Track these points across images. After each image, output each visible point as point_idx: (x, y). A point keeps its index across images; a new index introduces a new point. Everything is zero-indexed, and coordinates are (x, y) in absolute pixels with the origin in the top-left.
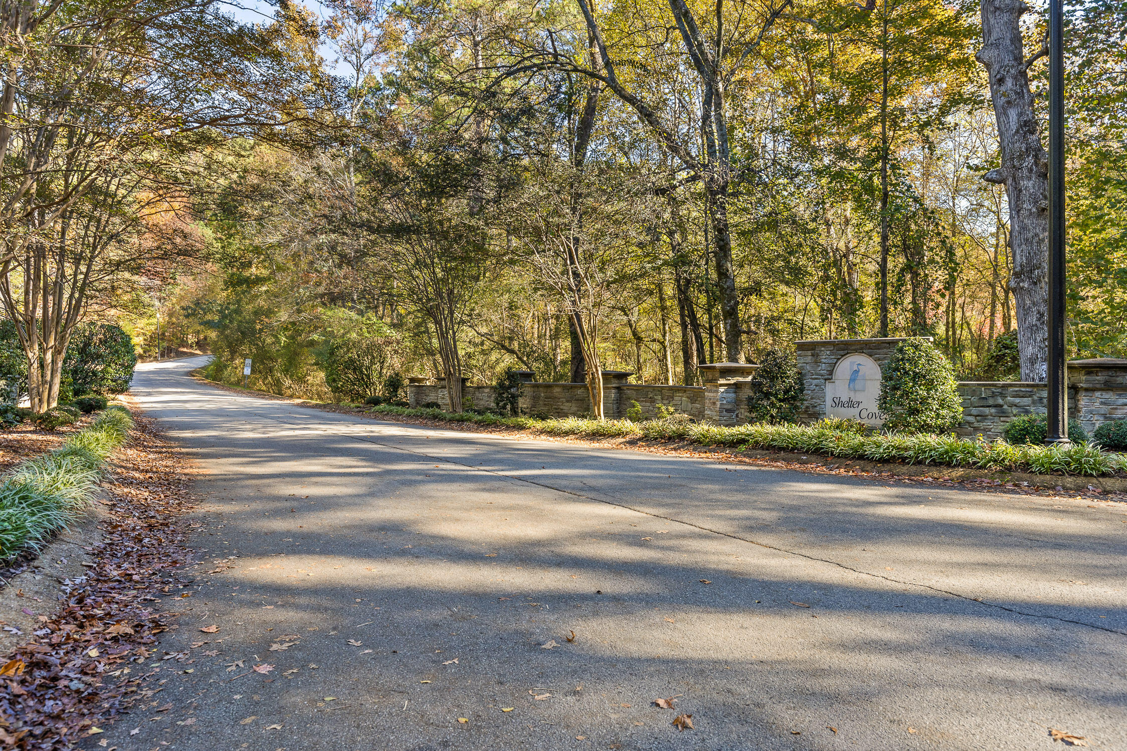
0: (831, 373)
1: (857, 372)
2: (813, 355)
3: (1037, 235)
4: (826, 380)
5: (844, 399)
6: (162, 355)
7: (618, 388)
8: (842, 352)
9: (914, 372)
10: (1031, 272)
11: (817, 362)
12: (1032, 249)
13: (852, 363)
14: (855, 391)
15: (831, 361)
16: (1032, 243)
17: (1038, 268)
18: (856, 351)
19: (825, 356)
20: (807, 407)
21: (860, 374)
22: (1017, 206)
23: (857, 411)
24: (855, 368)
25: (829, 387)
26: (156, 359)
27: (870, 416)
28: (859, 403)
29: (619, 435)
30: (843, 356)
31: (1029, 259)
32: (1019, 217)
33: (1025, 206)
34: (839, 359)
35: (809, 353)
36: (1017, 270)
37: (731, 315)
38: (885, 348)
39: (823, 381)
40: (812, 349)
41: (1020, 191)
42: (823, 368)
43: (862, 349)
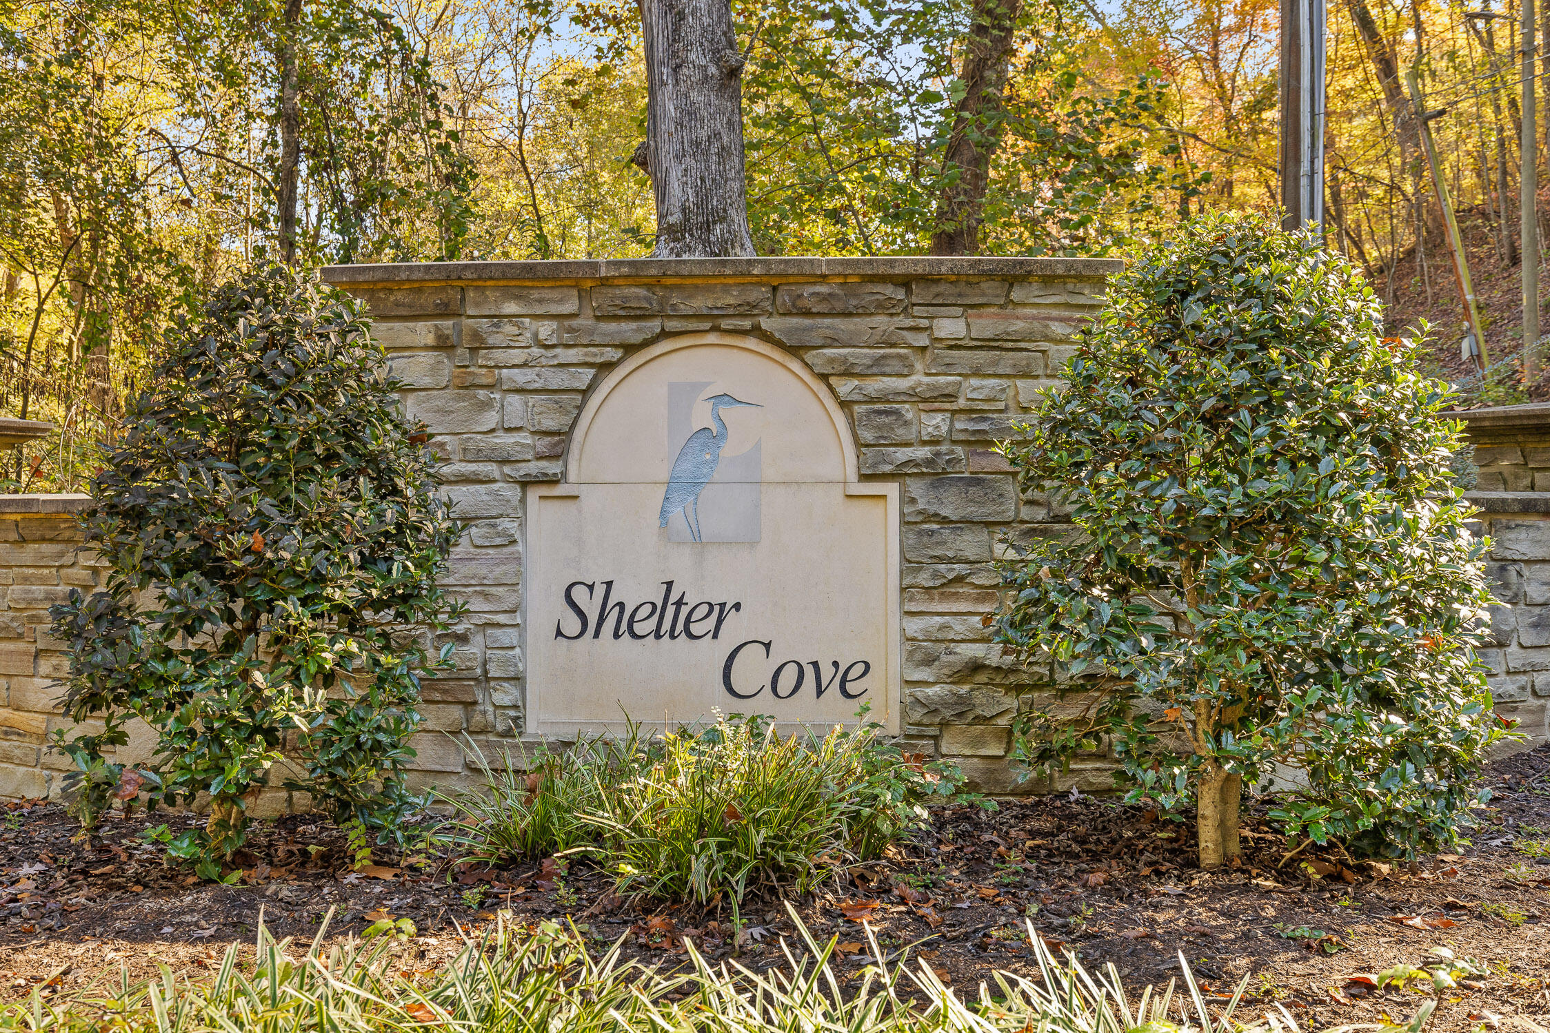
0: (558, 444)
1: (710, 438)
2: (443, 345)
3: (717, 135)
4: (525, 484)
5: (635, 590)
8: (629, 330)
10: (707, 227)
11: (473, 385)
12: (708, 168)
13: (681, 395)
14: (697, 540)
15: (556, 380)
16: (706, 153)
17: (722, 220)
18: (713, 322)
19: (525, 347)
21: (728, 449)
22: (675, 54)
23: (713, 653)
24: (702, 416)
25: (544, 526)
27: (787, 680)
28: (720, 612)
30: (630, 349)
31: (703, 197)
32: (677, 82)
33: (692, 56)
34: (607, 367)
35: (424, 332)
36: (672, 219)
38: (884, 307)
39: (511, 492)
40: (445, 311)
41: (681, 16)
42: (510, 419)
43: (748, 310)
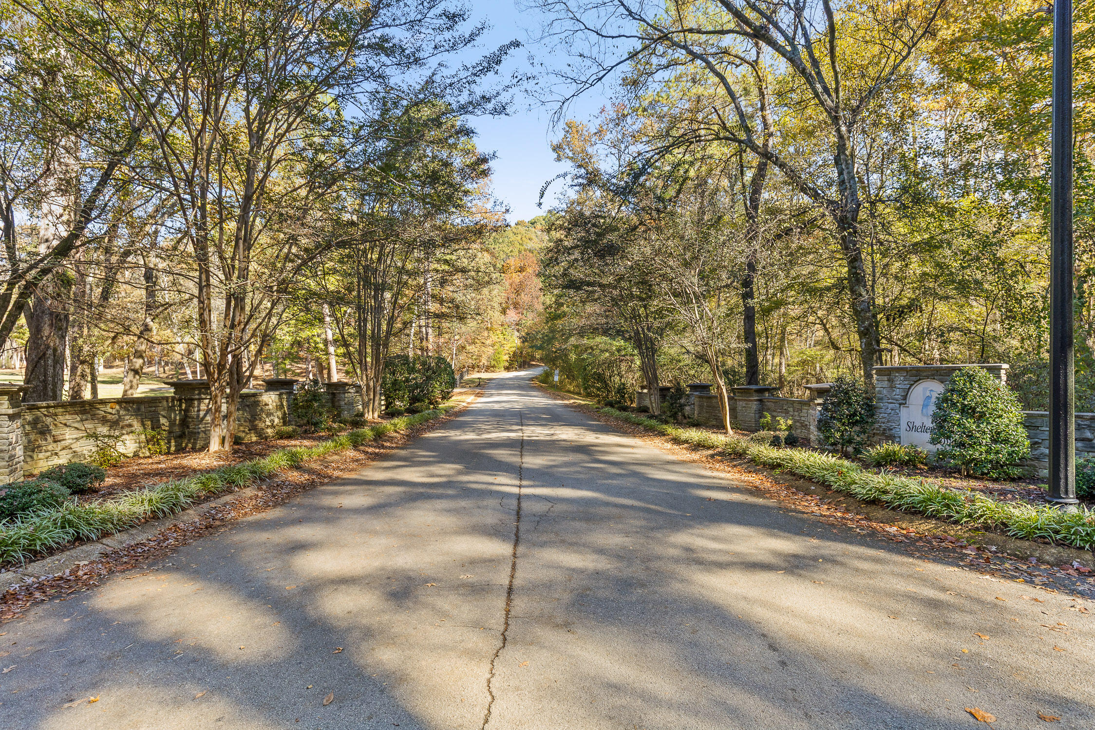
0: (905, 398)
1: (929, 397)
2: (889, 380)
4: (900, 404)
5: (918, 424)
6: (520, 367)
7: (760, 401)
8: (914, 378)
9: (963, 404)
11: (892, 388)
13: (925, 389)
14: (928, 416)
15: (904, 387)
18: (928, 377)
19: (900, 382)
20: (884, 430)
24: (928, 394)
25: (904, 412)
26: (516, 370)
29: (712, 447)
30: (916, 382)
34: (912, 385)
35: (886, 378)
37: (865, 335)
39: (898, 406)
40: (889, 375)
42: (898, 393)
43: (933, 375)
